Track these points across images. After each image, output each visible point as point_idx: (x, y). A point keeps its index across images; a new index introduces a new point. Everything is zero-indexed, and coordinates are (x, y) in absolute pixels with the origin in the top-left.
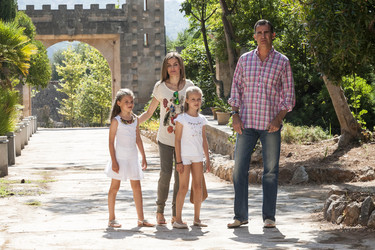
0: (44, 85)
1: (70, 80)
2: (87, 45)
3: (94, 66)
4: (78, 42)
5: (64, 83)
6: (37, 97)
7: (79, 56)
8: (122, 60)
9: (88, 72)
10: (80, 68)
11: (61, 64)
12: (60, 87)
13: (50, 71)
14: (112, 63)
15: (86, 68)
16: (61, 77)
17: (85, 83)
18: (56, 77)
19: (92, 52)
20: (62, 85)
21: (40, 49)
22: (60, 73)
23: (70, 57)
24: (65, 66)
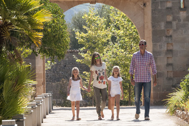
0: (61, 56)
1: (92, 49)
2: (112, 8)
3: (121, 32)
4: (101, 4)
5: (85, 52)
6: (53, 69)
7: (103, 20)
8: (153, 27)
9: (114, 39)
10: (104, 34)
11: (81, 30)
12: (80, 57)
13: (68, 40)
14: (142, 30)
15: (110, 34)
16: (82, 46)
17: (110, 53)
18: (76, 45)
19: (118, 16)
20: (83, 55)
21: (55, 12)
22: (80, 40)
23: (92, 22)
24: (86, 32)
